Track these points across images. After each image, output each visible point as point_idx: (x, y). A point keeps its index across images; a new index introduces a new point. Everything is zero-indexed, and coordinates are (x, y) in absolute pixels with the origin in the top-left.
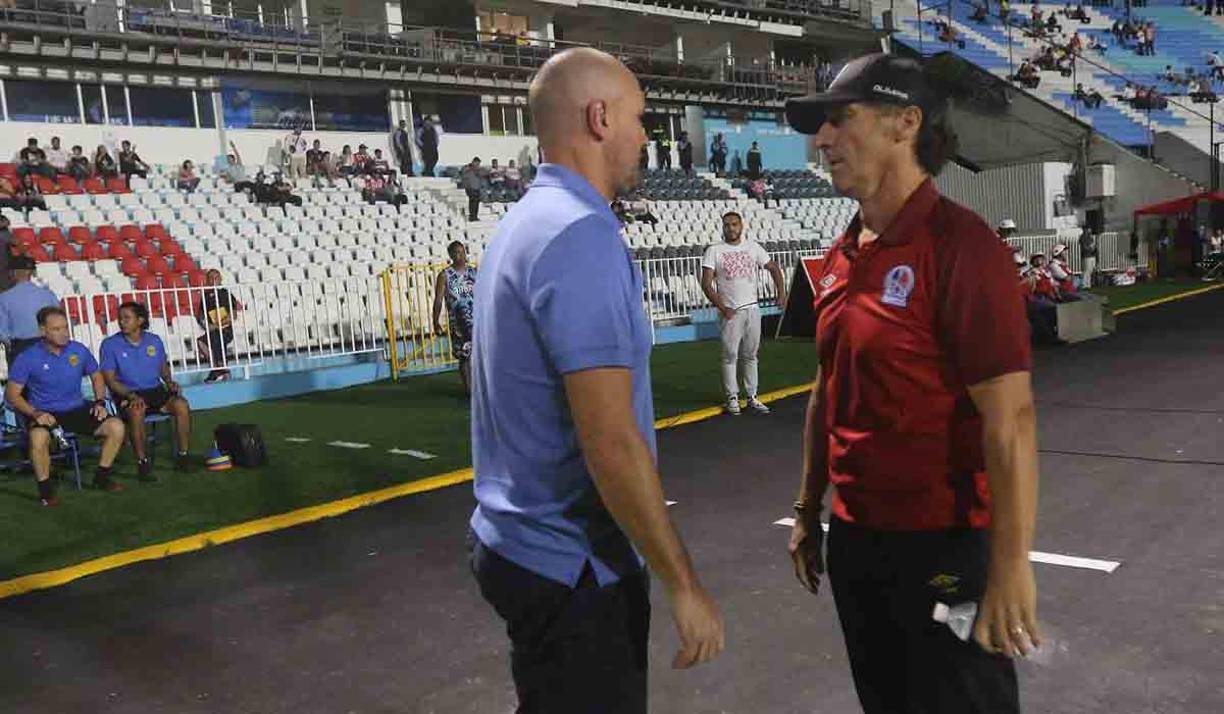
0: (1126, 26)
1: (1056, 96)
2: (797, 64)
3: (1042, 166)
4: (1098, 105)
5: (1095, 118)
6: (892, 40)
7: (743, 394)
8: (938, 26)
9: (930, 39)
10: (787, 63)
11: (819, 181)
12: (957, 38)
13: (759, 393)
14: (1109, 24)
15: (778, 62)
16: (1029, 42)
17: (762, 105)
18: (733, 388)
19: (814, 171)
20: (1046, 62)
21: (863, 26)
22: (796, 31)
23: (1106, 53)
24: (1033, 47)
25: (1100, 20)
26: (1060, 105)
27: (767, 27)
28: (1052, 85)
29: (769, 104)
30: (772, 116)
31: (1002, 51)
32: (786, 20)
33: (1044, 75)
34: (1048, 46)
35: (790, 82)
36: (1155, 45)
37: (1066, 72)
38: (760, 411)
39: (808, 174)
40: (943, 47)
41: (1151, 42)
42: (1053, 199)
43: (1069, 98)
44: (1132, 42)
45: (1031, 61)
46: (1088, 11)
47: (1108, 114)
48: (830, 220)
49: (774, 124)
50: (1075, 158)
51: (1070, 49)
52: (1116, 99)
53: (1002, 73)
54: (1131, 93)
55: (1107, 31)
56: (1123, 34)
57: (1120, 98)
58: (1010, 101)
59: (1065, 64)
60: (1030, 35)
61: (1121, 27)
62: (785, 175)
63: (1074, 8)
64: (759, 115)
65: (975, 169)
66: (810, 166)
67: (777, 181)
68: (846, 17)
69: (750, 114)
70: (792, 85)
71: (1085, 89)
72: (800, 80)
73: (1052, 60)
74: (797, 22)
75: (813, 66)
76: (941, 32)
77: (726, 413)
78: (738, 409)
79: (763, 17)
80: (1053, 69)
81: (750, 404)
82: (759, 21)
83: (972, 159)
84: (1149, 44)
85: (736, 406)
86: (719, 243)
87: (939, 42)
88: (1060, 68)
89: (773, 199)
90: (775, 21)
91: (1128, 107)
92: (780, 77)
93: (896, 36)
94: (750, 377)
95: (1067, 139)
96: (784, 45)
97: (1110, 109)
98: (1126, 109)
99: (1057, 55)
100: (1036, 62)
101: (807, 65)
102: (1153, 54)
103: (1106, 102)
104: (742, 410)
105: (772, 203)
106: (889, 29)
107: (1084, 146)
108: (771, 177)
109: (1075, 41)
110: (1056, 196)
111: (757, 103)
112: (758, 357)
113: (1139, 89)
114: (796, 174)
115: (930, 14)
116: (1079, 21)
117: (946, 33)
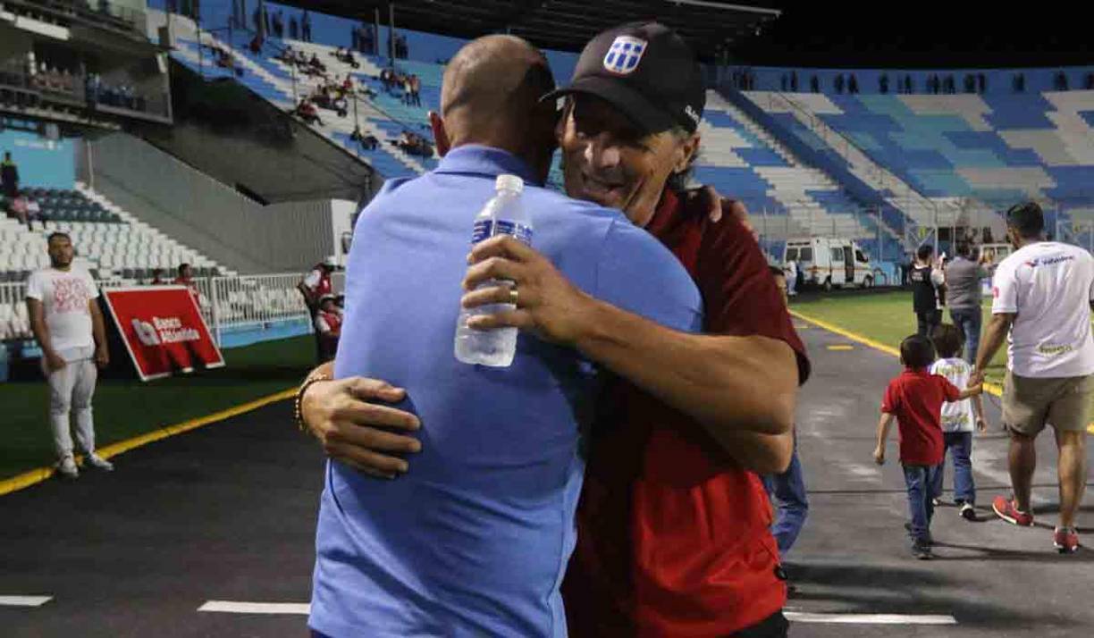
0: (392, 76)
1: (336, 134)
2: (61, 70)
3: (330, 204)
4: (374, 147)
5: (373, 160)
6: (170, 58)
7: (79, 450)
8: (214, 50)
9: (207, 62)
10: (49, 67)
11: (91, 204)
12: (235, 65)
13: (98, 447)
14: (377, 72)
15: (38, 66)
16: (304, 78)
17: (20, 111)
18: (66, 444)
19: (85, 193)
20: (324, 102)
21: (138, 39)
22: (61, 33)
23: (377, 99)
24: (310, 84)
25: (368, 68)
26: (341, 143)
27: (24, 23)
28: (330, 123)
29: (30, 111)
30: (32, 125)
31: (280, 84)
32: (49, 19)
33: (323, 114)
34: (323, 85)
35: (56, 90)
36: (420, 95)
37: (342, 113)
38: (102, 468)
39: (76, 195)
40: (221, 73)
41: (417, 94)
42: (340, 237)
43: (348, 139)
44: (396, 90)
45: (309, 97)
46: (356, 55)
47: (384, 157)
48: (108, 250)
49: (35, 136)
50: (359, 197)
51: (344, 90)
52: (389, 144)
53: (284, 106)
54: (403, 139)
55: (375, 78)
56: (391, 82)
57: (394, 143)
58: (295, 135)
59: (340, 104)
60: (307, 73)
61: (387, 76)
62: (50, 194)
63: (345, 52)
64: (15, 123)
65: (264, 203)
66: (79, 186)
67: (42, 200)
68: (117, 25)
69: (5, 121)
70: (57, 94)
71: (362, 132)
72: (66, 89)
73: (328, 99)
74: (62, 22)
75: (80, 74)
76: (218, 56)
77: (59, 475)
78: (75, 470)
79: (22, 11)
80: (331, 108)
81: (88, 460)
82: (17, 14)
83: (259, 191)
84: (415, 95)
85: (71, 464)
86: (46, 269)
87: (216, 67)
88: (335, 108)
89: (39, 220)
90: (35, 17)
91: (400, 152)
92: (43, 83)
93: (174, 54)
94: (84, 429)
95: (351, 178)
96: (45, 48)
97: (385, 152)
98: (399, 154)
99: (333, 95)
100: (314, 99)
101: (72, 72)
102: (419, 105)
103: (380, 146)
104: (79, 469)
105: (37, 225)
106: (165, 45)
107: (367, 186)
108: (33, 195)
109: (348, 83)
110: (344, 234)
111: (14, 109)
112: (93, 404)
113: (410, 136)
114: (63, 195)
115: (206, 38)
116: (349, 65)
117: (224, 60)
